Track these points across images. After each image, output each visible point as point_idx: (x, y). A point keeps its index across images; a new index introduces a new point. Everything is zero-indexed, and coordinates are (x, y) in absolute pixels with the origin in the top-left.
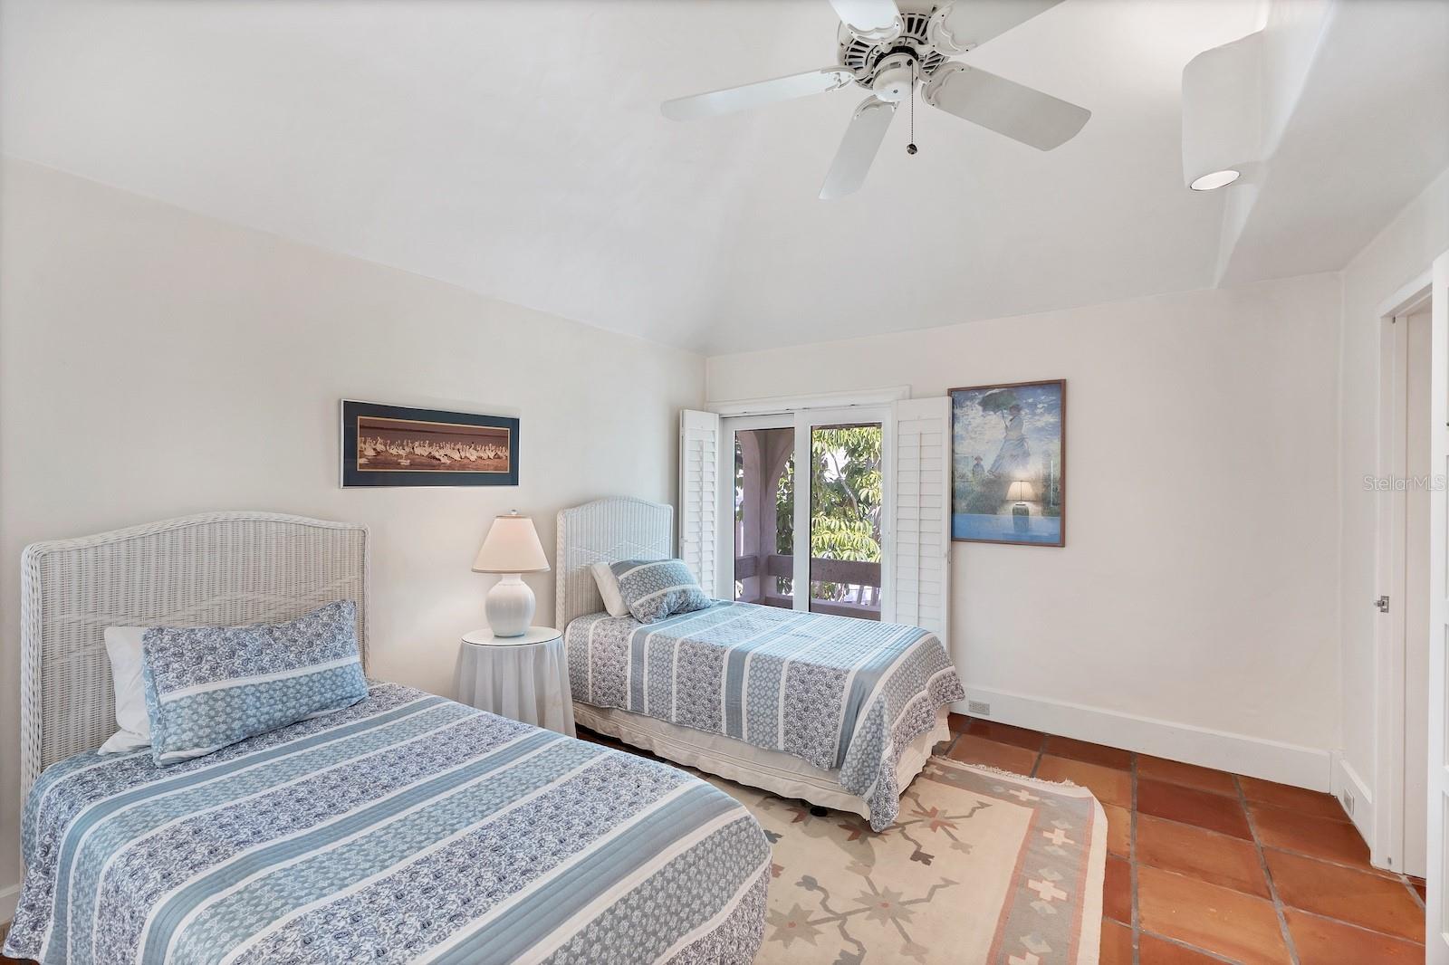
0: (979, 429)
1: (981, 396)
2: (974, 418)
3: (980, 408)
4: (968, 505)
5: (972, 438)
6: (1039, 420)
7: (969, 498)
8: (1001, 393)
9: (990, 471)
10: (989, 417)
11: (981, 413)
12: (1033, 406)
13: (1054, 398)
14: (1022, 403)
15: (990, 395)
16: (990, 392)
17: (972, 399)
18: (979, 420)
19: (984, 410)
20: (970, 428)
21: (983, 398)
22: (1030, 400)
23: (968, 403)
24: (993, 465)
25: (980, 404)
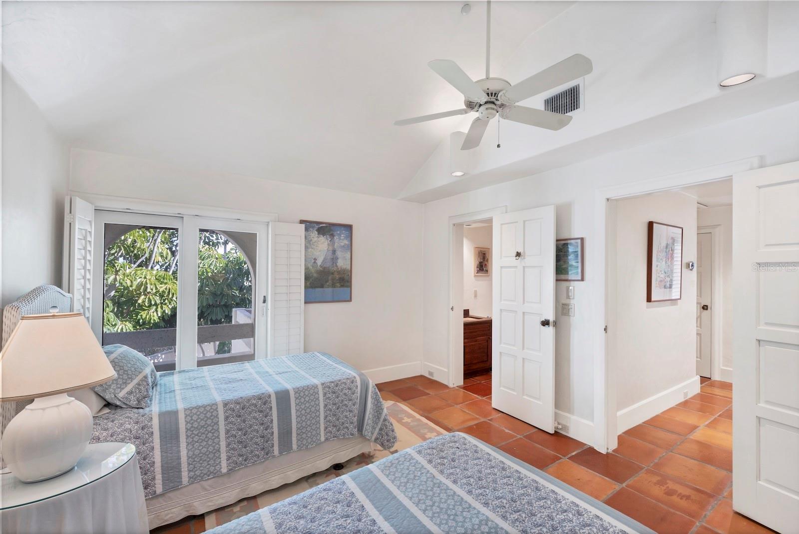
0: (316, 244)
1: (317, 227)
2: (313, 238)
3: (316, 233)
4: (310, 284)
5: (312, 248)
6: (342, 242)
7: (311, 280)
8: (326, 226)
9: (321, 266)
10: (321, 238)
11: (317, 236)
12: (340, 235)
13: (348, 233)
14: (335, 233)
15: (322, 227)
16: (321, 225)
17: (313, 227)
18: (316, 239)
19: (319, 234)
20: (311, 242)
21: (318, 228)
22: (338, 232)
23: (311, 229)
24: (322, 263)
25: (316, 230)
